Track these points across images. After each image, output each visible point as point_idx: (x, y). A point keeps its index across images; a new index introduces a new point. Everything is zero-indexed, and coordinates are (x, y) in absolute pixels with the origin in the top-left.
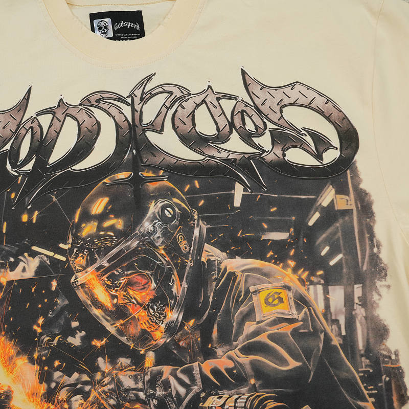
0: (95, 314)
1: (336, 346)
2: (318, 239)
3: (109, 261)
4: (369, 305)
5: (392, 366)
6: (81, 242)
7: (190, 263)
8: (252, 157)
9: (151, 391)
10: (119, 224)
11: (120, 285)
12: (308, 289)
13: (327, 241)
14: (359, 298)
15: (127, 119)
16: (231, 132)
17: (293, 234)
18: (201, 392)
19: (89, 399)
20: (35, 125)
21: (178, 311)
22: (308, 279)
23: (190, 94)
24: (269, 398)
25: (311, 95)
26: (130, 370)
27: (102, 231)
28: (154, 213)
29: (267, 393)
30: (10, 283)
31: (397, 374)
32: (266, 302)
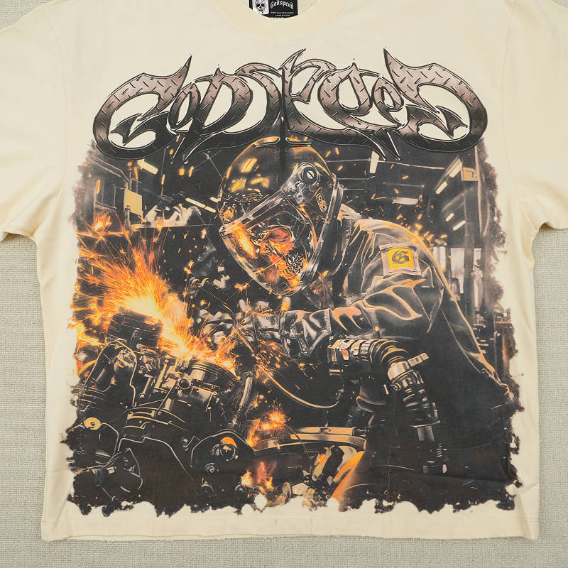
1: (454, 302)
2: (444, 206)
3: (254, 215)
4: (486, 267)
5: (504, 323)
6: (230, 196)
7: (327, 221)
8: (389, 129)
9: (285, 331)
10: (266, 182)
11: (263, 237)
12: (432, 250)
13: (452, 209)
14: (477, 260)
15: (277, 89)
16: (371, 106)
17: (421, 201)
18: (330, 335)
19: (230, 336)
20: (193, 90)
21: (313, 262)
22: (433, 241)
23: (336, 70)
24: (391, 344)
25: (446, 75)
27: (250, 187)
28: (297, 175)
29: (389, 339)
30: (165, 229)
31: (507, 330)
32: (394, 259)
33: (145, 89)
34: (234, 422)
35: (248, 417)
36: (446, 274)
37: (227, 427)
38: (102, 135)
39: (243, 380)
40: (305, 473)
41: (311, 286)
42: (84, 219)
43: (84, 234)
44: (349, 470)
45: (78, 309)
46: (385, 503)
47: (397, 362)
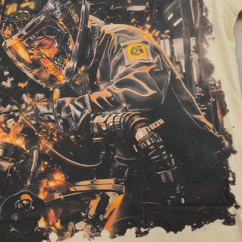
0: (19, 66)
1: (179, 79)
2: (165, 9)
3: (26, 31)
4: (200, 51)
5: (217, 91)
6: (7, 18)
7: (80, 30)
9: (58, 114)
10: (32, 5)
11: (35, 47)
12: (160, 43)
13: (171, 11)
14: (194, 47)
17: (148, 7)
18: (91, 113)
19: (18, 121)
21: (73, 61)
22: (159, 36)
24: (136, 115)
26: (44, 101)
27: (21, 10)
29: (134, 112)
31: (220, 96)
32: (132, 53)
34: (29, 183)
35: (38, 178)
36: (171, 59)
37: (24, 187)
39: (32, 152)
40: (83, 214)
41: (73, 78)
44: (115, 209)
46: (143, 230)
47: (141, 127)
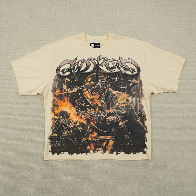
0: (87, 100)
1: (133, 109)
2: (131, 89)
3: (91, 90)
4: (140, 102)
5: (144, 113)
6: (86, 86)
7: (106, 92)
8: (120, 72)
9: (97, 115)
10: (93, 83)
11: (92, 95)
13: (133, 89)
14: (138, 100)
15: (96, 63)
16: (116, 67)
17: (126, 87)
18: (107, 116)
19: (85, 116)
20: (78, 63)
21: (103, 100)
22: (129, 96)
23: (108, 59)
24: (120, 118)
25: (132, 61)
27: (90, 84)
28: (100, 82)
30: (71, 93)
31: (145, 115)
32: (121, 100)
33: (68, 63)
34: (86, 135)
35: (89, 134)
36: (132, 103)
37: (84, 136)
38: (58, 73)
39: (88, 126)
40: (101, 146)
41: (103, 105)
42: (54, 91)
43: (54, 94)
45: (52, 110)
46: (118, 152)
47: (121, 122)
